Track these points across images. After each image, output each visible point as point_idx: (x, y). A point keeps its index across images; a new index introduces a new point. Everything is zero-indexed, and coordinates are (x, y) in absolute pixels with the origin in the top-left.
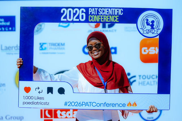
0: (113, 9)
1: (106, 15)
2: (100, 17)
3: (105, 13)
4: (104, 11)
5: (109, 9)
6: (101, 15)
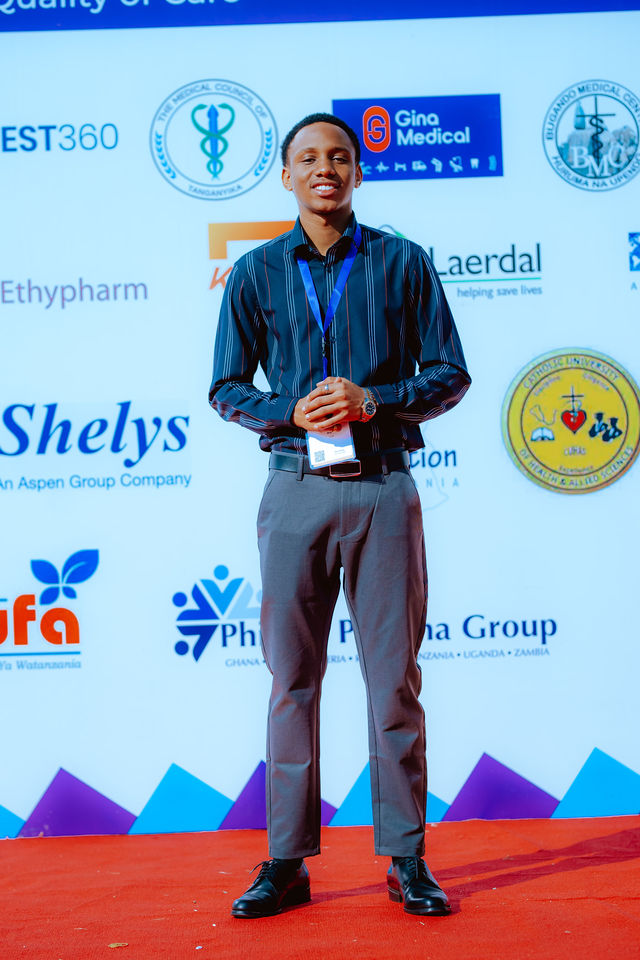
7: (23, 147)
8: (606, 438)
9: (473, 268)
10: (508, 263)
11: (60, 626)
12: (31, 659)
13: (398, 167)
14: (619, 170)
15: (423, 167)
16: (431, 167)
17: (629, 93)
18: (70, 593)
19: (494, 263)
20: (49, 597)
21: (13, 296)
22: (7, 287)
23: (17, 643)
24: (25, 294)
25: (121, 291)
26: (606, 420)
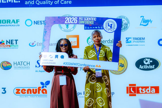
0: (91, 18)
1: (88, 21)
2: (85, 22)
3: (87, 20)
4: (86, 19)
5: (89, 18)
6: (85, 20)
7: (40, 24)
8: (122, 67)
9: (103, 42)
10: (109, 42)
11: (44, 91)
12: (40, 96)
13: (93, 28)
14: (125, 29)
15: (97, 28)
16: (98, 28)
17: (126, 18)
18: (46, 87)
19: (107, 42)
20: (43, 87)
21: (39, 45)
22: (38, 43)
23: (38, 93)
24: (40, 44)
25: (54, 44)
26: (122, 64)
